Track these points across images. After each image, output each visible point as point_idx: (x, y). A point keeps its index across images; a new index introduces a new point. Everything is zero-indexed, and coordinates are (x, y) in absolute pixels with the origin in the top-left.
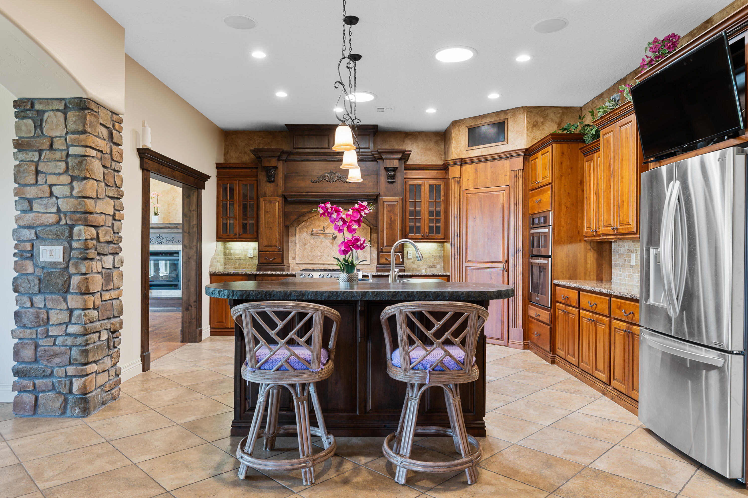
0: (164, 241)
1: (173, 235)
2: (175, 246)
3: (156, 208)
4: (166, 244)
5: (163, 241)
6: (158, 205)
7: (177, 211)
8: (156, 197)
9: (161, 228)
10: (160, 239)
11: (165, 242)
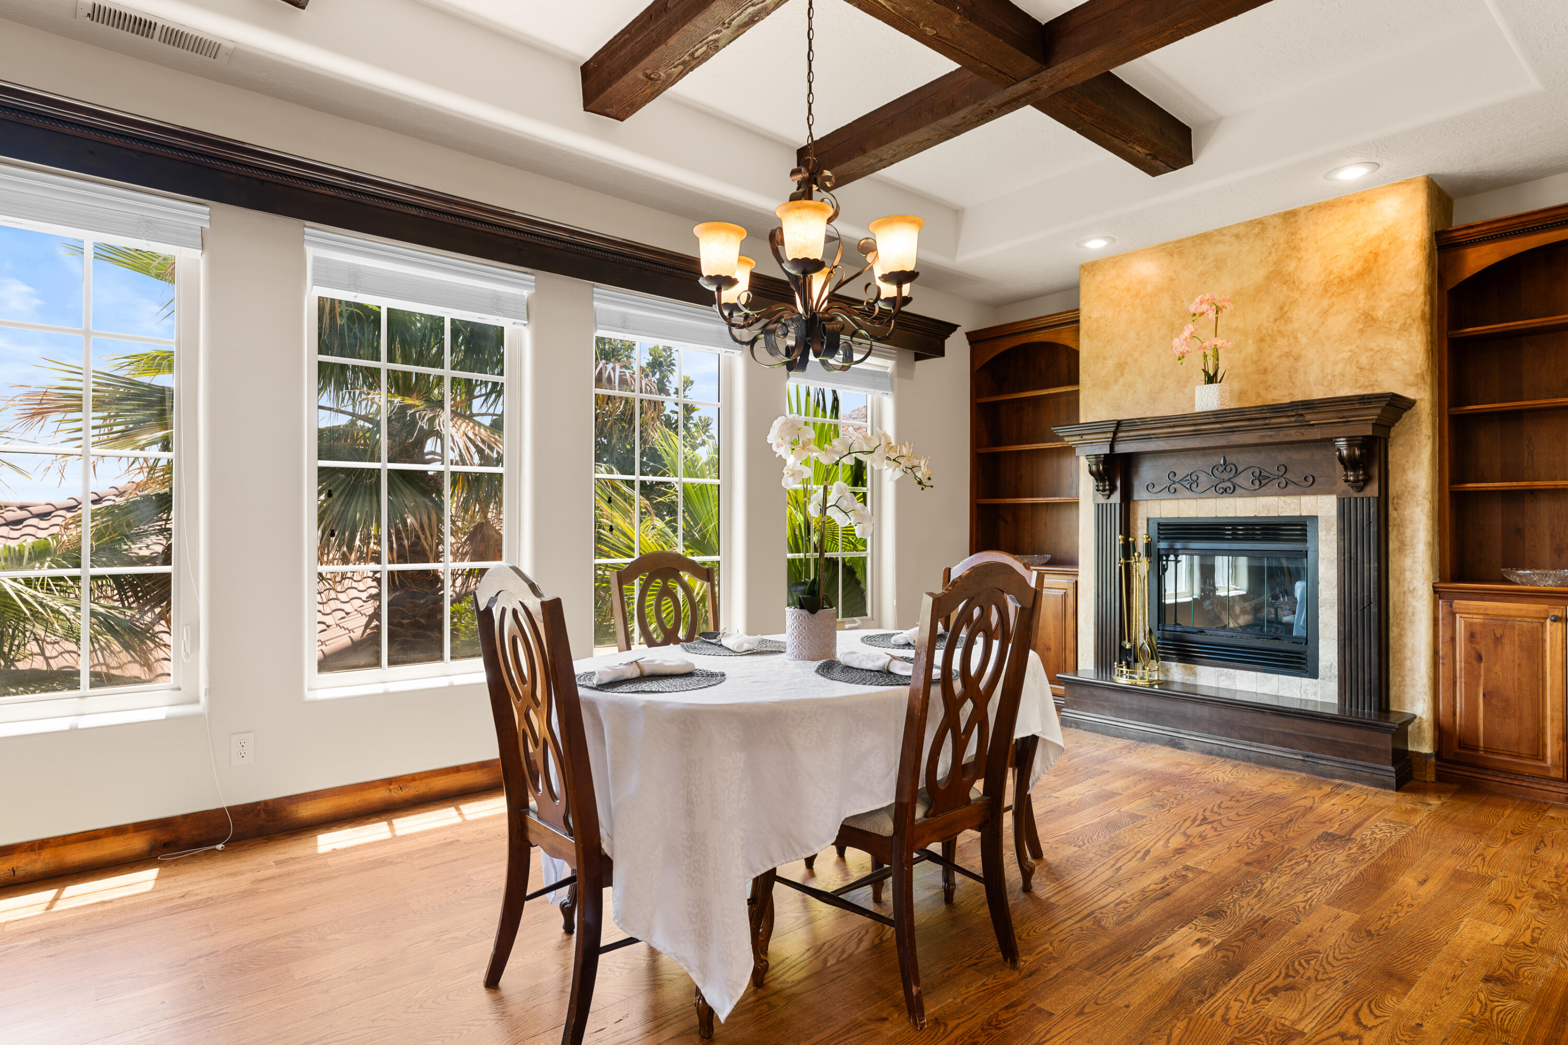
0: (1244, 480)
1: (1282, 457)
2: (1289, 499)
3: (1210, 353)
4: (1253, 493)
5: (1239, 480)
6: (1219, 342)
7: (1297, 359)
8: (1212, 315)
9: (1232, 431)
10: (1226, 476)
11: (1248, 484)
